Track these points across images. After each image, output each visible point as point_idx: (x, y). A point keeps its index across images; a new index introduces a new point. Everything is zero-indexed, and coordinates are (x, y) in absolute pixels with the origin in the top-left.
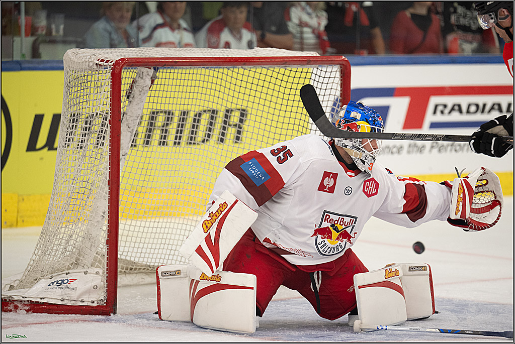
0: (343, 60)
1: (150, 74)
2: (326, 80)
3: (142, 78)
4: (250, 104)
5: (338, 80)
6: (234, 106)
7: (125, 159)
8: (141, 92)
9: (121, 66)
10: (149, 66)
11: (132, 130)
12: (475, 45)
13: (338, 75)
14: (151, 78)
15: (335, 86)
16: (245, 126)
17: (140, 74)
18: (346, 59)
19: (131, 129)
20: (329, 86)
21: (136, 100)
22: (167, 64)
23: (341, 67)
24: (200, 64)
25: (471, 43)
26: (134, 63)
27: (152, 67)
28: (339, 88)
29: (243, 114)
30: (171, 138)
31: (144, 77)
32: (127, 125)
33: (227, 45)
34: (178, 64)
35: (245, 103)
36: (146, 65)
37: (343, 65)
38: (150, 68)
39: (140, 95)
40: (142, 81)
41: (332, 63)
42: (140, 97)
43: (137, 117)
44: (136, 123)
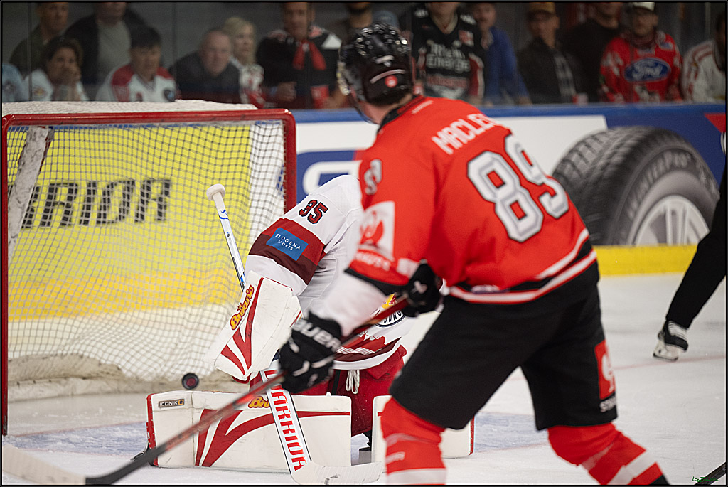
0: (286, 114)
1: (44, 134)
2: (266, 140)
3: (34, 140)
4: (175, 172)
5: (280, 140)
6: (155, 176)
7: (15, 241)
8: (33, 157)
9: (6, 125)
10: (43, 124)
11: (24, 205)
12: (459, 91)
13: (281, 132)
14: (46, 140)
15: (276, 147)
16: (170, 201)
17: (31, 135)
18: (290, 113)
19: (22, 204)
20: (270, 147)
21: (27, 167)
22: (65, 121)
23: (284, 123)
24: (106, 121)
25: (453, 89)
26: (23, 122)
27: (47, 126)
28: (282, 149)
29: (167, 184)
30: (76, 216)
31: (37, 139)
32: (17, 199)
33: (140, 98)
34: (78, 121)
35: (169, 171)
36: (38, 124)
37: (286, 120)
38: (44, 127)
39: (32, 161)
40: (35, 144)
41: (272, 118)
42: (32, 163)
43: (30, 189)
44: (28, 196)
